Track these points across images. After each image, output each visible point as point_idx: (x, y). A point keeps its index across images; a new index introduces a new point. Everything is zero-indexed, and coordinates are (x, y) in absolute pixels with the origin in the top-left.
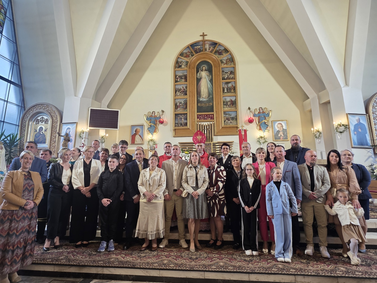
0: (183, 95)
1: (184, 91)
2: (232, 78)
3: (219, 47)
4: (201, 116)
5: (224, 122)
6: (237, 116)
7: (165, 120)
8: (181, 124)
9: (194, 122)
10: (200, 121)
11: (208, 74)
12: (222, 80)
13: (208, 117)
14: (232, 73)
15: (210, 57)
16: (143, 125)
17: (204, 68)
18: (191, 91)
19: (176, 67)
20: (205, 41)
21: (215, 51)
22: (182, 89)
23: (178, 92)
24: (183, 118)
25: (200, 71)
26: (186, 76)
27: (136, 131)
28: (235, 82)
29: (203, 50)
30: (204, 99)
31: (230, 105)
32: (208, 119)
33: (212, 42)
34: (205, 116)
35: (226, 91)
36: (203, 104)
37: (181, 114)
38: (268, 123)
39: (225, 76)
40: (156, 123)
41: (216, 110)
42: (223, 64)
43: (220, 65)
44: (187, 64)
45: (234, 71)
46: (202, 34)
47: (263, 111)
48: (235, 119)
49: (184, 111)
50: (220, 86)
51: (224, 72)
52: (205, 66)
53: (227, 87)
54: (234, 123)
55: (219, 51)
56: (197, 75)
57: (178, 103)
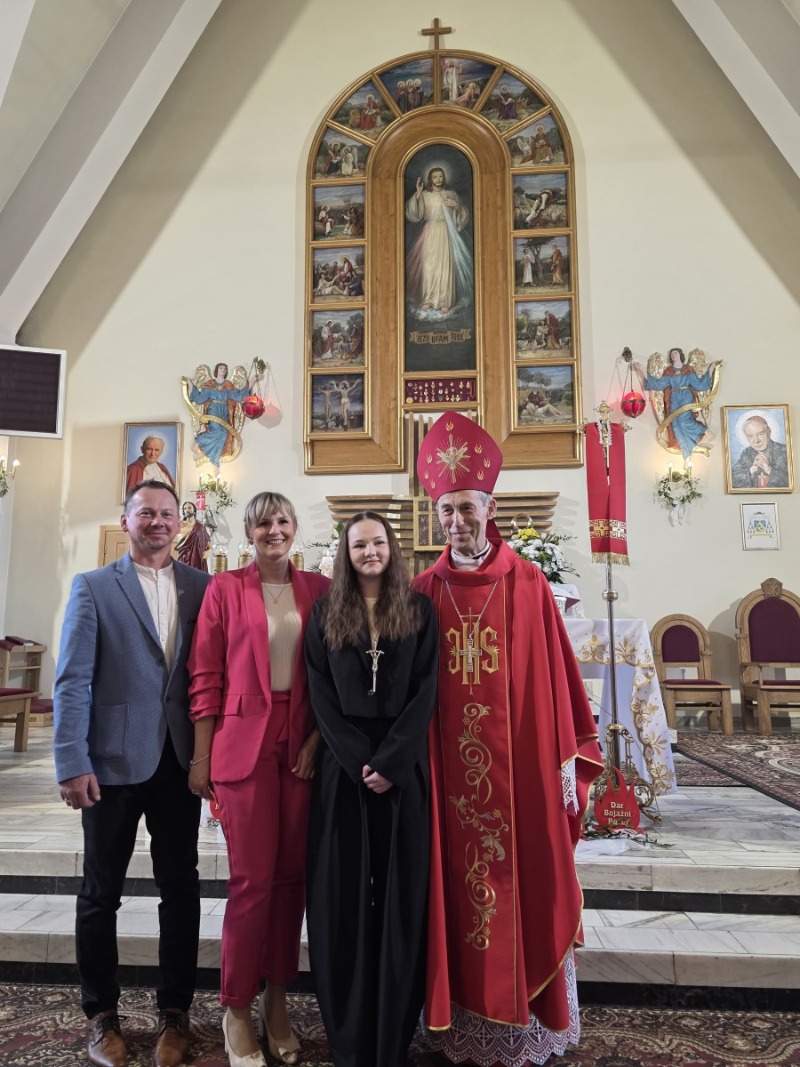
0: (345, 292)
1: (352, 276)
2: (555, 223)
3: (502, 81)
4: (424, 388)
5: (520, 409)
6: (572, 385)
7: (271, 404)
8: (339, 421)
9: (393, 413)
10: (419, 406)
11: (454, 204)
12: (515, 228)
13: (453, 390)
14: (556, 197)
15: (461, 128)
16: (174, 424)
17: (437, 178)
18: (379, 276)
19: (315, 172)
20: (442, 57)
21: (484, 100)
22: (342, 269)
23: (328, 280)
24: (345, 392)
25: (422, 189)
26: (360, 210)
27: (145, 448)
28: (568, 236)
29: (432, 95)
30: (434, 311)
31: (546, 342)
32: (450, 397)
33: (470, 62)
34: (441, 385)
35: (528, 277)
36: (431, 334)
37: (338, 377)
38: (705, 416)
39: (527, 212)
40: (231, 414)
41: (487, 359)
42: (521, 160)
43: (504, 163)
44: (363, 161)
45: (566, 190)
46: (429, 25)
47: (687, 365)
48: (567, 397)
49: (351, 362)
50: (507, 254)
51: (522, 192)
52: (441, 170)
53: (533, 261)
54: (562, 417)
55: (504, 101)
56: (406, 207)
57: (326, 329)
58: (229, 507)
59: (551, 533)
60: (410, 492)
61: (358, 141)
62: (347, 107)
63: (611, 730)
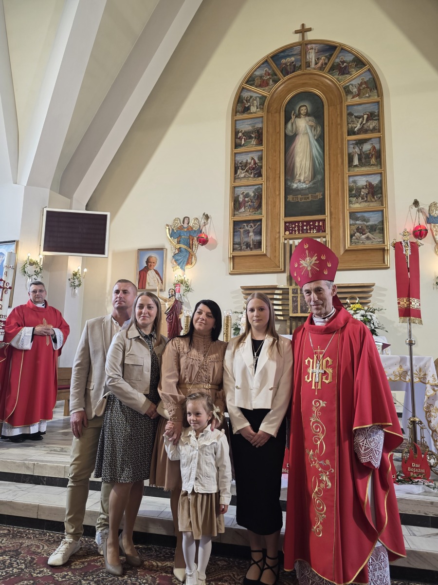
0: (252, 176)
1: (256, 167)
2: (372, 131)
3: (341, 54)
4: (295, 226)
5: (351, 236)
6: (382, 222)
7: (212, 237)
8: (248, 245)
9: (278, 240)
10: (292, 236)
11: (313, 124)
12: (348, 135)
13: (312, 227)
14: (372, 116)
15: (317, 82)
16: (162, 249)
17: (303, 110)
18: (270, 166)
19: (236, 113)
21: (330, 65)
22: (250, 163)
23: (242, 169)
24: (251, 230)
25: (294, 117)
26: (260, 131)
27: (147, 262)
28: (380, 138)
29: (300, 66)
30: (301, 184)
31: (367, 197)
32: (310, 231)
33: (322, 45)
34: (305, 224)
35: (356, 162)
36: (300, 196)
39: (355, 126)
40: (191, 242)
41: (332, 209)
42: (352, 97)
43: (342, 100)
44: (262, 104)
45: (378, 112)
46: (299, 28)
48: (379, 229)
49: (255, 213)
50: (343, 150)
51: (352, 115)
52: (305, 106)
53: (359, 153)
54: (376, 240)
55: (341, 65)
56: (285, 128)
57: (241, 196)
58: (190, 292)
59: (371, 307)
60: (287, 283)
61: (260, 94)
62: (254, 76)
63: (411, 421)
